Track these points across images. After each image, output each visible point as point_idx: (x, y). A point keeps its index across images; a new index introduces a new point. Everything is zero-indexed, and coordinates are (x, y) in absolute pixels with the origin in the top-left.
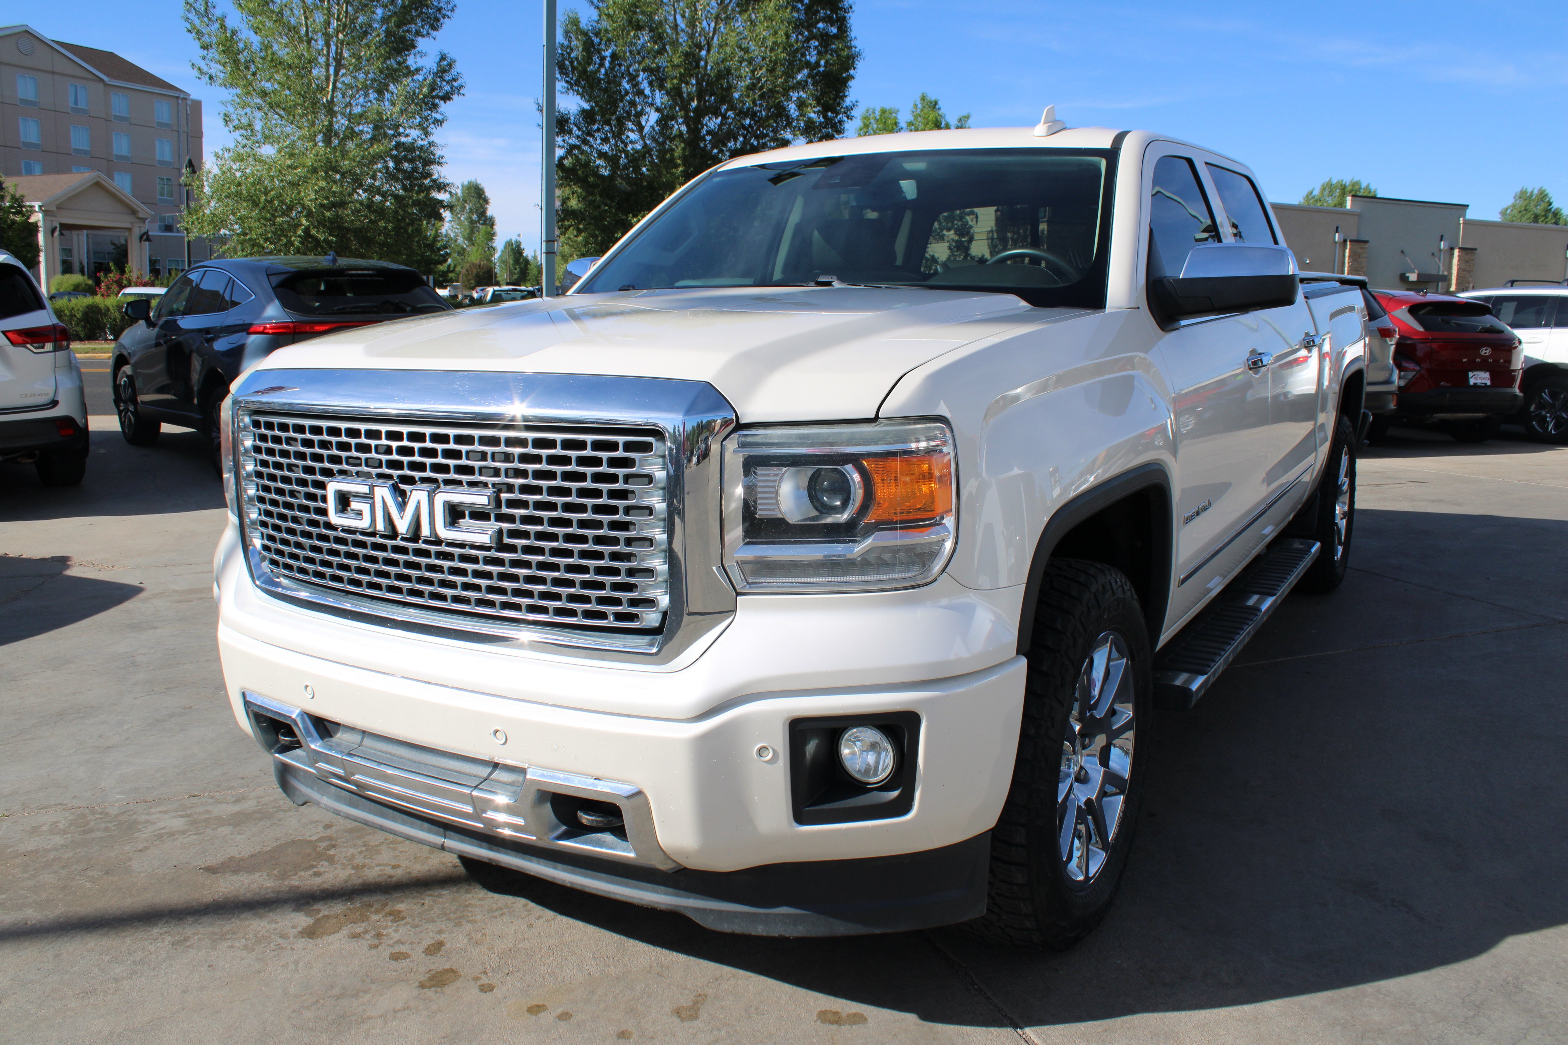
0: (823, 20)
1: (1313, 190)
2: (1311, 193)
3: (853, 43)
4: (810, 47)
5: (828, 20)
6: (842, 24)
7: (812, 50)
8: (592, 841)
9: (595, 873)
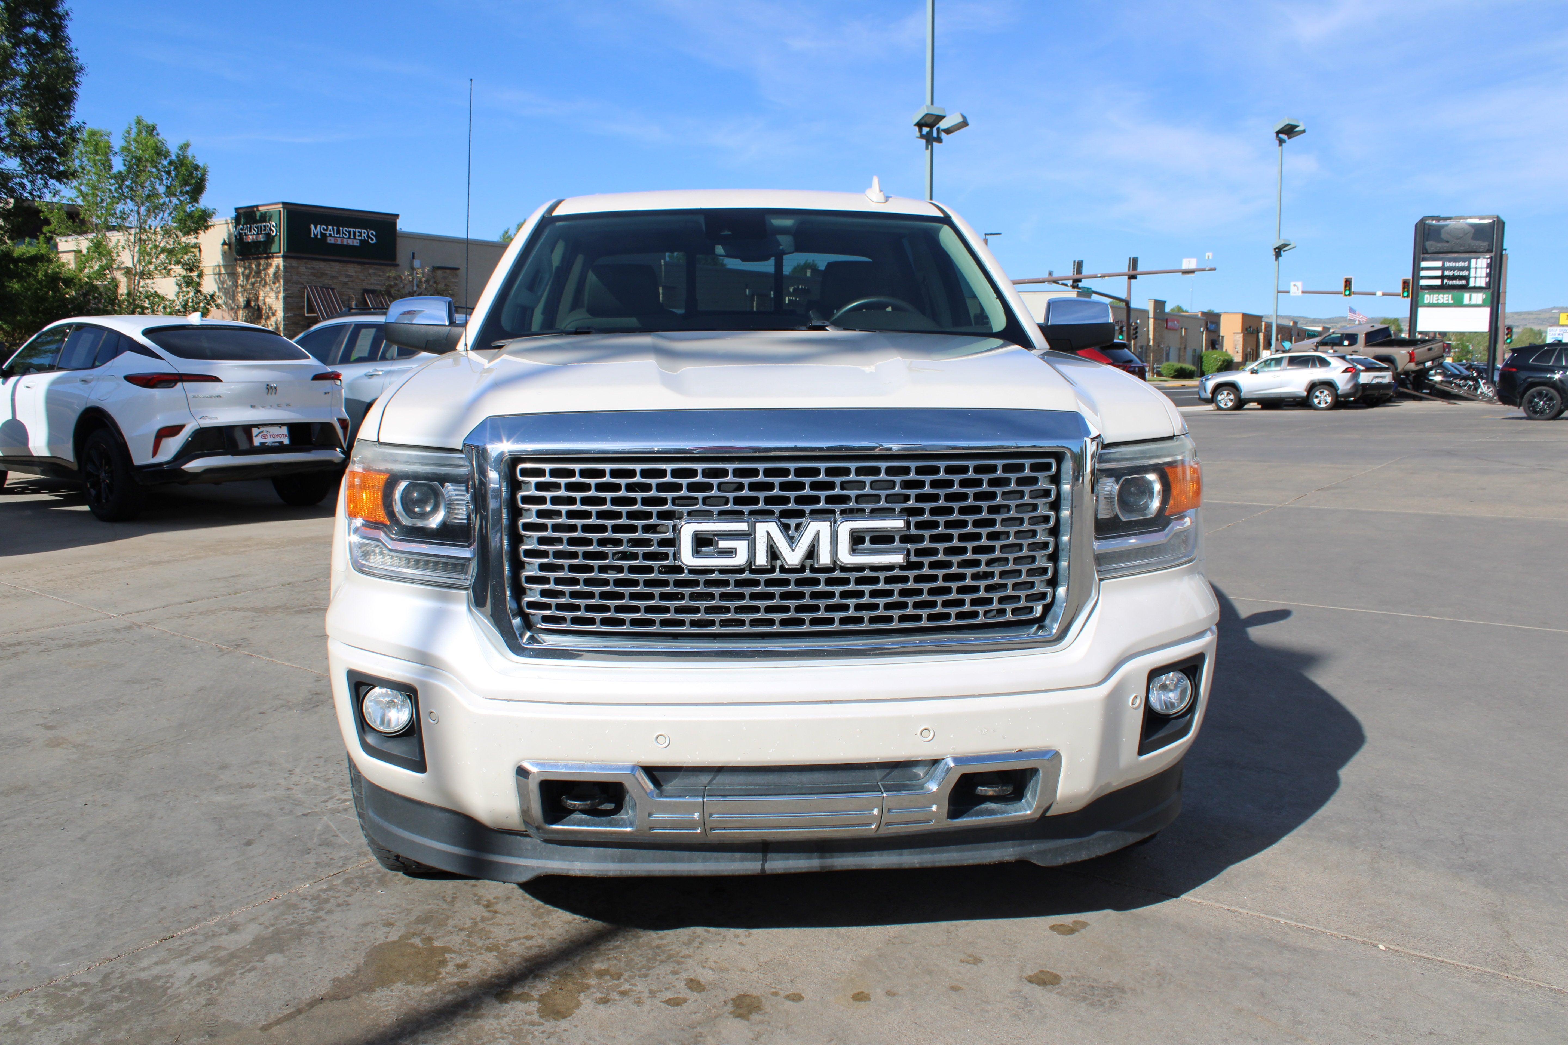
0: (31, 25)
1: (508, 229)
2: (507, 232)
3: (75, 54)
4: (16, 54)
5: (39, 25)
6: (57, 31)
7: (18, 58)
8: (981, 812)
9: (945, 848)
